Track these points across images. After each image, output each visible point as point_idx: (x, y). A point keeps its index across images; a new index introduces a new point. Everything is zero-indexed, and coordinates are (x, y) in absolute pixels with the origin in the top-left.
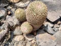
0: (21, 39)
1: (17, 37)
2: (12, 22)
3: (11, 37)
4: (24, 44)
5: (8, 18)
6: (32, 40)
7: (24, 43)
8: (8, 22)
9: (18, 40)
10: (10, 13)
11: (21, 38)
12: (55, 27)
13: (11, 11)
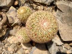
0: (15, 43)
1: (12, 38)
2: (12, 18)
3: (5, 35)
4: (15, 50)
5: (10, 11)
6: (27, 49)
7: (17, 48)
8: (8, 16)
9: (11, 42)
10: (17, 4)
11: (16, 41)
12: (64, 46)
13: (19, 2)
